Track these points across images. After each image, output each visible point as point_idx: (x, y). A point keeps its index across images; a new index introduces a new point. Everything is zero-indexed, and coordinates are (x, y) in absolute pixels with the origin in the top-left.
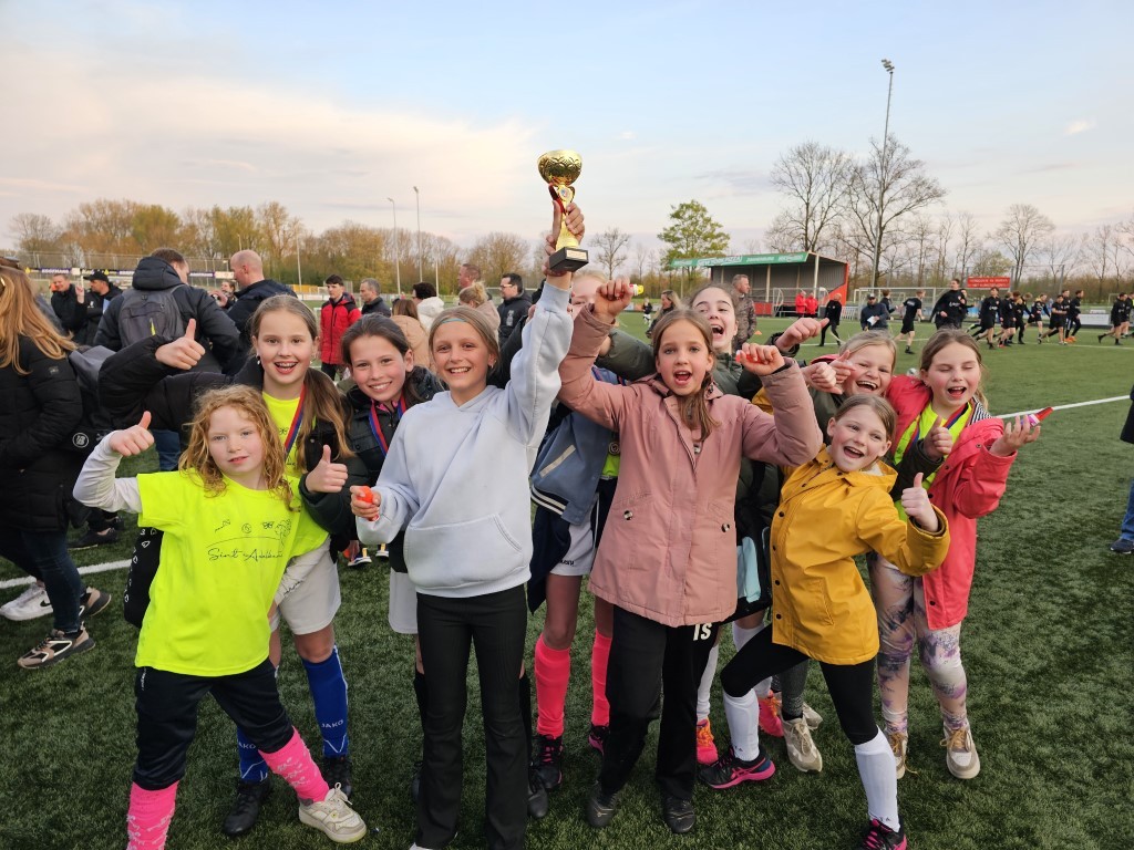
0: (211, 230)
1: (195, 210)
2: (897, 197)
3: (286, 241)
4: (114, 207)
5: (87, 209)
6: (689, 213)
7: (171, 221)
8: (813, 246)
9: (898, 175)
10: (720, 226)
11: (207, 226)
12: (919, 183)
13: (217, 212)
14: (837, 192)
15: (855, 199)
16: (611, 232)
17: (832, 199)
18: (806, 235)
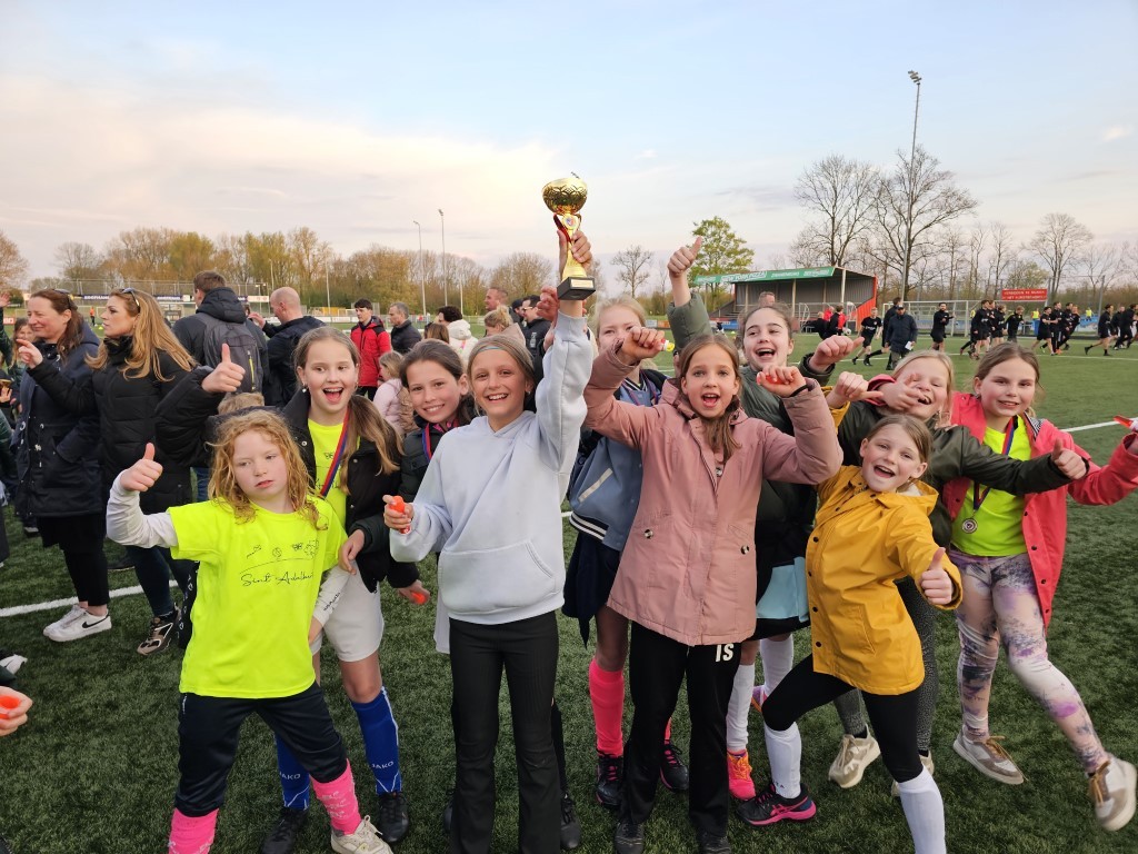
0: (244, 256)
1: (229, 236)
2: (926, 208)
3: (315, 265)
4: (153, 235)
5: (127, 238)
6: (711, 230)
7: (205, 247)
8: (840, 260)
9: (927, 187)
10: (743, 242)
11: (240, 252)
12: (948, 194)
13: (249, 238)
14: (864, 206)
15: (882, 212)
16: (633, 250)
17: (859, 213)
18: (832, 249)
